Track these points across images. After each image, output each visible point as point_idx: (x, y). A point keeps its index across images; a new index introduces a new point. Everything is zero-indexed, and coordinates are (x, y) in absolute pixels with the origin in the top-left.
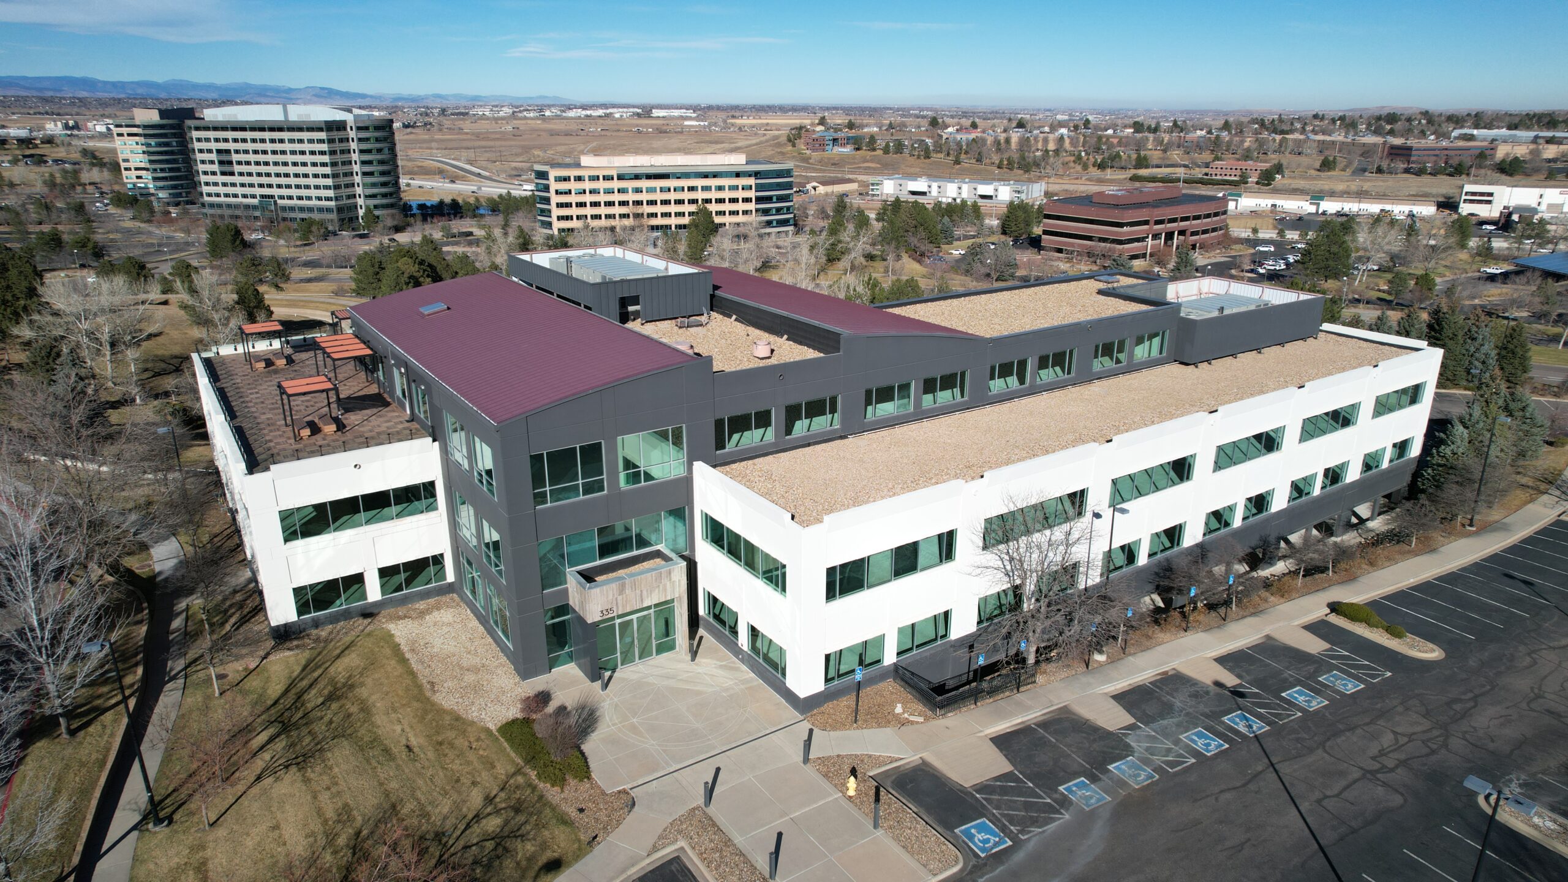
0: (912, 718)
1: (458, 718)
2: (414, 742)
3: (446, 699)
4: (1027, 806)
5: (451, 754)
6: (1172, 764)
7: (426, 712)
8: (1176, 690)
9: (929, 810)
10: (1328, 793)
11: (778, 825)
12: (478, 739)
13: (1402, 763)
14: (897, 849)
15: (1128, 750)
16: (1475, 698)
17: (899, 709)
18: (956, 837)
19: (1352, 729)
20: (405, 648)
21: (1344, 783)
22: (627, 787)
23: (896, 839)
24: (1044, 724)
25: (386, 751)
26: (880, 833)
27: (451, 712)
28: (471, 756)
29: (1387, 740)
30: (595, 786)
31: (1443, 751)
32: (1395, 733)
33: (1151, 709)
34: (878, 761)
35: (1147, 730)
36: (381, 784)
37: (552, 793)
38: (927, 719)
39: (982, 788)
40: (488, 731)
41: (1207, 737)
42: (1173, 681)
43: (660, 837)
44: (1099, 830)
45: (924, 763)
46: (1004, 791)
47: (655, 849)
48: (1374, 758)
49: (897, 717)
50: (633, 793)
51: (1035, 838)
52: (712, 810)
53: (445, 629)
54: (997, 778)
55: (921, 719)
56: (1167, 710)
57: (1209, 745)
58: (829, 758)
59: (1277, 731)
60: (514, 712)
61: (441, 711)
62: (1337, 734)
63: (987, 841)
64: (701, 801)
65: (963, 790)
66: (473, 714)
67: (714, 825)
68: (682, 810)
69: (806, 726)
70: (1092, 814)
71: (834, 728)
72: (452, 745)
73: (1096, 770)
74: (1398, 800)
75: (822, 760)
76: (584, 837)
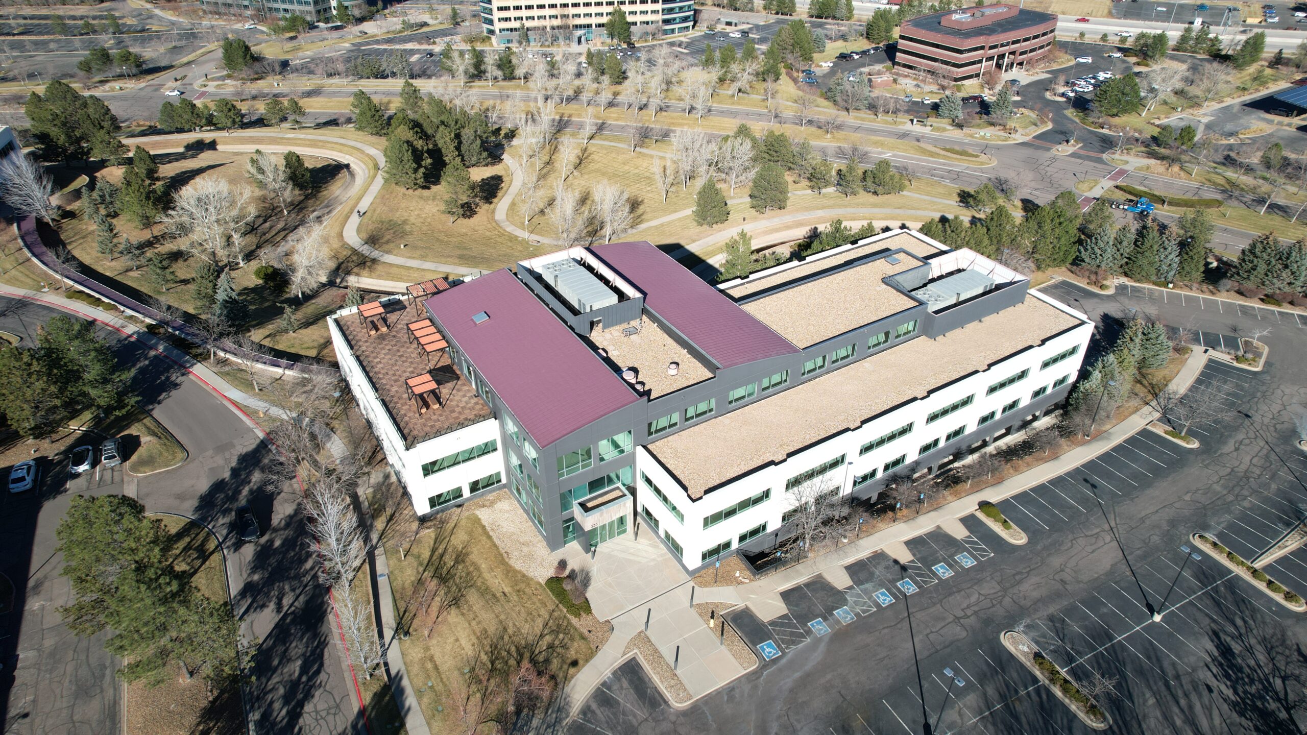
0: (744, 580)
1: (524, 576)
2: (506, 590)
3: (517, 564)
4: (792, 634)
5: (525, 597)
6: (864, 611)
7: (508, 572)
8: (878, 564)
9: (746, 634)
10: (934, 630)
11: (678, 642)
12: (536, 589)
13: (976, 613)
14: (731, 657)
15: (844, 602)
16: (1028, 573)
17: (737, 574)
18: (757, 650)
19: (959, 591)
20: (489, 529)
21: (943, 624)
22: (609, 618)
23: (730, 651)
24: (807, 585)
25: (494, 595)
26: (723, 647)
27: (520, 572)
28: (535, 599)
29: (974, 598)
30: (594, 618)
31: (998, 606)
32: (980, 594)
33: (862, 576)
34: (726, 606)
35: (857, 590)
36: (497, 617)
37: (574, 620)
38: (751, 580)
39: (772, 623)
40: (539, 583)
41: (886, 595)
42: (879, 557)
43: (626, 648)
44: (822, 647)
45: (747, 608)
46: (782, 625)
47: (625, 654)
48: (963, 610)
49: (736, 578)
50: (613, 622)
51: (792, 651)
52: (648, 633)
53: (507, 515)
54: (780, 618)
55: (747, 581)
56: (870, 577)
57: (885, 600)
58: (702, 604)
59: (923, 591)
60: (551, 573)
61: (516, 572)
62: (950, 594)
63: (770, 653)
64: (643, 628)
65: (763, 624)
66: (531, 574)
67: (650, 641)
68: (635, 633)
69: (692, 584)
70: (820, 640)
71: (705, 586)
72: (524, 593)
73: (827, 614)
74: (964, 634)
75: (699, 605)
76: (593, 647)
